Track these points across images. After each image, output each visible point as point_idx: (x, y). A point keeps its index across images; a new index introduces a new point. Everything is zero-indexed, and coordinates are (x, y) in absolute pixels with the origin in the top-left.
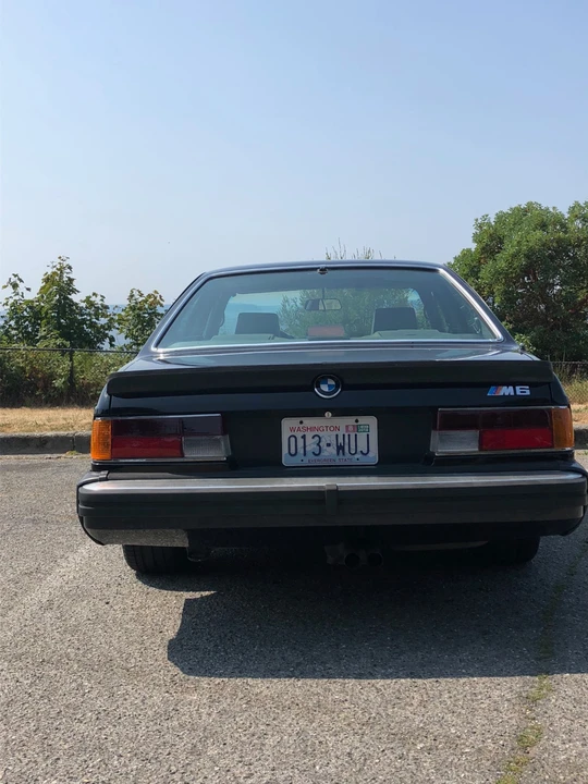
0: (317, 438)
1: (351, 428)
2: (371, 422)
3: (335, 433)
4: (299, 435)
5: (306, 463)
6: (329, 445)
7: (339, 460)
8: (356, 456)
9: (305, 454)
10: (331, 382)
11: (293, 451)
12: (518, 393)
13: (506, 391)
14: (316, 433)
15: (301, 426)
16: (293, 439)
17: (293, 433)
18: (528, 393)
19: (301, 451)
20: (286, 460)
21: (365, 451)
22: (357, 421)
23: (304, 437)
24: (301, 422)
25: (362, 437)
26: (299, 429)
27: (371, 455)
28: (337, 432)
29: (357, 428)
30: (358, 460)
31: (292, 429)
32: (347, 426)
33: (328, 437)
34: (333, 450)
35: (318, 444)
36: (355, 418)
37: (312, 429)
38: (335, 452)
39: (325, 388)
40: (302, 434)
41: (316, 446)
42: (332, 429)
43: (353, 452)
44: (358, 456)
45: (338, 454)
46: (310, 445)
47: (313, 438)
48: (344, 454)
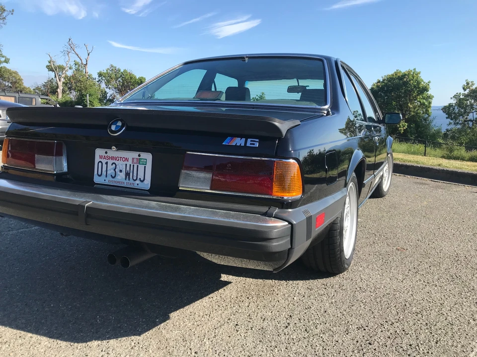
0: (114, 165)
1: (135, 160)
2: (148, 157)
3: (125, 163)
4: (104, 161)
5: (107, 183)
6: (121, 171)
7: (126, 183)
9: (106, 176)
11: (100, 173)
12: (248, 145)
13: (239, 142)
14: (114, 161)
15: (106, 155)
16: (100, 164)
17: (101, 160)
18: (257, 145)
19: (104, 173)
20: (97, 179)
21: (142, 179)
22: (139, 156)
23: (107, 163)
24: (106, 153)
25: (141, 168)
26: (104, 157)
27: (145, 182)
28: (126, 162)
29: (139, 161)
30: (137, 184)
31: (101, 157)
32: (133, 159)
33: (121, 165)
34: (123, 175)
35: (115, 170)
36: (138, 153)
37: (112, 158)
38: (124, 177)
40: (106, 161)
41: (113, 171)
42: (124, 159)
43: (135, 178)
44: (138, 182)
45: (126, 179)
46: (110, 170)
47: (112, 165)
48: (129, 180)
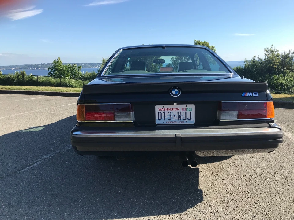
0: (170, 113)
1: (184, 109)
2: (193, 107)
3: (177, 111)
4: (162, 112)
5: (165, 123)
6: (174, 116)
7: (179, 122)
8: (186, 120)
9: (165, 120)
10: (177, 90)
11: (160, 118)
12: (254, 95)
13: (249, 94)
14: (169, 111)
15: (163, 108)
16: (160, 113)
17: (160, 111)
18: (258, 95)
19: (163, 118)
20: (157, 122)
21: (189, 119)
22: (186, 106)
23: (164, 113)
24: (163, 107)
25: (188, 113)
26: (162, 109)
27: (192, 120)
28: (178, 111)
29: (186, 109)
30: (187, 122)
31: (160, 109)
32: (182, 108)
33: (174, 112)
34: (176, 118)
35: (170, 116)
36: (186, 105)
37: (168, 109)
38: (177, 119)
39: (174, 92)
40: (164, 111)
41: (169, 116)
42: (176, 109)
43: (184, 119)
44: (187, 120)
45: (178, 120)
46: (167, 116)
47: (168, 113)
48: (181, 120)
